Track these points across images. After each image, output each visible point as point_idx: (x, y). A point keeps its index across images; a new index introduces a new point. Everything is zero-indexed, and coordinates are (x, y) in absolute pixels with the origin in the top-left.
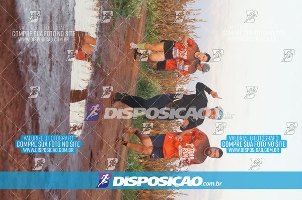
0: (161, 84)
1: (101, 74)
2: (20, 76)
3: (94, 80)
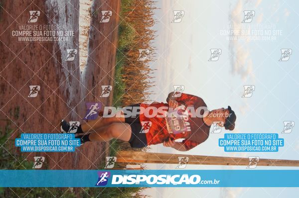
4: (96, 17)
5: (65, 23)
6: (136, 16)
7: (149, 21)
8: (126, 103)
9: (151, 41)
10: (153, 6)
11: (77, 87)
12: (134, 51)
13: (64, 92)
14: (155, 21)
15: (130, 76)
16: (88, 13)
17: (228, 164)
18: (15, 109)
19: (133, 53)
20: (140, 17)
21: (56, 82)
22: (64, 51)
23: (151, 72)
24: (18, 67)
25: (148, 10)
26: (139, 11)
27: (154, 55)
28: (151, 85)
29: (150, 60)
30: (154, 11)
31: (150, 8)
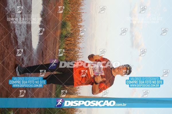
6: (72, 17)
7: (80, 20)
10: (82, 11)
14: (83, 20)
15: (69, 51)
19: (70, 38)
20: (74, 18)
23: (81, 49)
25: (79, 14)
26: (74, 14)
27: (82, 39)
28: (81, 57)
29: (80, 43)
30: (83, 14)
31: (81, 13)
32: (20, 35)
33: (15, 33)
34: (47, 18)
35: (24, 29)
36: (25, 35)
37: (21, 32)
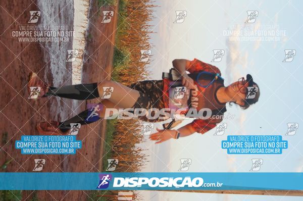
0: (130, 51)
1: (91, 46)
2: (41, 51)
3: (87, 50)
4: (90, 40)
5: (58, 47)
6: (132, 40)
7: (145, 45)
8: (120, 128)
9: (147, 65)
10: (149, 30)
11: (68, 112)
12: (129, 75)
13: (55, 116)
14: (151, 45)
16: (82, 36)
17: (222, 193)
18: (3, 135)
20: (136, 41)
21: (46, 107)
22: (56, 76)
24: (7, 92)
25: (144, 34)
26: (135, 35)
30: (150, 35)
31: (147, 32)
32: (57, 73)
33: (50, 70)
34: (95, 41)
35: (62, 62)
36: (64, 72)
37: (58, 68)
